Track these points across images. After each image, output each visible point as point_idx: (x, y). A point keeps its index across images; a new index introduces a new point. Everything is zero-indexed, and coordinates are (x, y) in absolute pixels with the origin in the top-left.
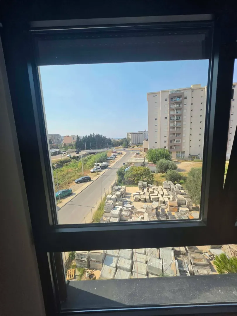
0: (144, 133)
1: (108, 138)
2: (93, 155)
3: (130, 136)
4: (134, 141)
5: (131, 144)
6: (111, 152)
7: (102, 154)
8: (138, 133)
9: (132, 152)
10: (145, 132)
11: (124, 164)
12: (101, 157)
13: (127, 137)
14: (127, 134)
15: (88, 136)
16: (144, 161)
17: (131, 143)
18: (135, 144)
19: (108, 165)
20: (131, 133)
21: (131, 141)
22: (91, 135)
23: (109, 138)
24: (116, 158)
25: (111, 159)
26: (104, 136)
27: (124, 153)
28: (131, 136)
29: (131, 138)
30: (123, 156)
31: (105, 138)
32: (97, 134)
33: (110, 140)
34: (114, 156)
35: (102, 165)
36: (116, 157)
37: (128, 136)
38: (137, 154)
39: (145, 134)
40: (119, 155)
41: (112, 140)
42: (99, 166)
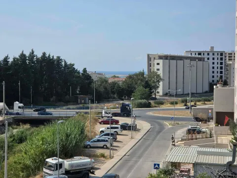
0: (206, 56)
1: (81, 71)
2: (28, 126)
3: (158, 67)
4: (173, 86)
5: (161, 93)
6: (96, 120)
7: (68, 127)
8: (187, 58)
9: (170, 122)
10: (211, 56)
11: (156, 166)
12: (68, 136)
13: (149, 70)
14: (149, 59)
15: (11, 60)
16: (230, 159)
17: (160, 90)
18: (177, 95)
19: (93, 168)
20: (160, 57)
21: (161, 83)
22: (23, 56)
23: (85, 70)
24: (115, 144)
25: (101, 144)
26: (68, 63)
27: (144, 126)
28: (161, 67)
29: (160, 73)
30: (138, 136)
31: (70, 69)
32: (44, 54)
33: (86, 76)
34: (108, 135)
35: (72, 165)
36: (115, 140)
37: (150, 65)
38: (190, 131)
39: (211, 61)
40: (124, 132)
41: (94, 78)
42: (62, 170)
